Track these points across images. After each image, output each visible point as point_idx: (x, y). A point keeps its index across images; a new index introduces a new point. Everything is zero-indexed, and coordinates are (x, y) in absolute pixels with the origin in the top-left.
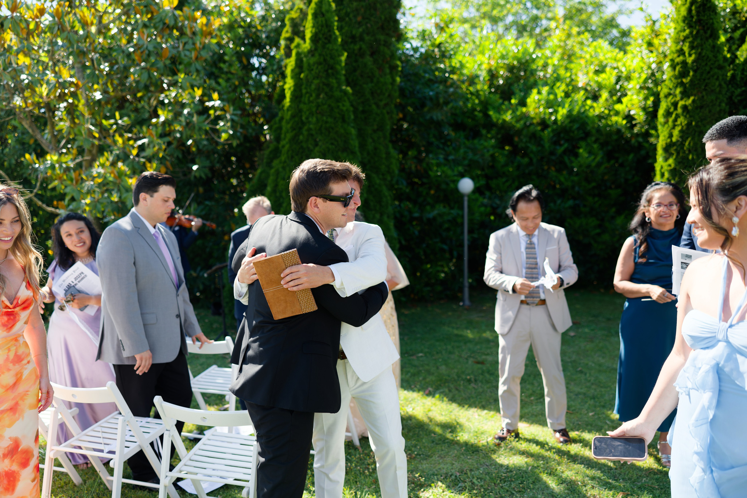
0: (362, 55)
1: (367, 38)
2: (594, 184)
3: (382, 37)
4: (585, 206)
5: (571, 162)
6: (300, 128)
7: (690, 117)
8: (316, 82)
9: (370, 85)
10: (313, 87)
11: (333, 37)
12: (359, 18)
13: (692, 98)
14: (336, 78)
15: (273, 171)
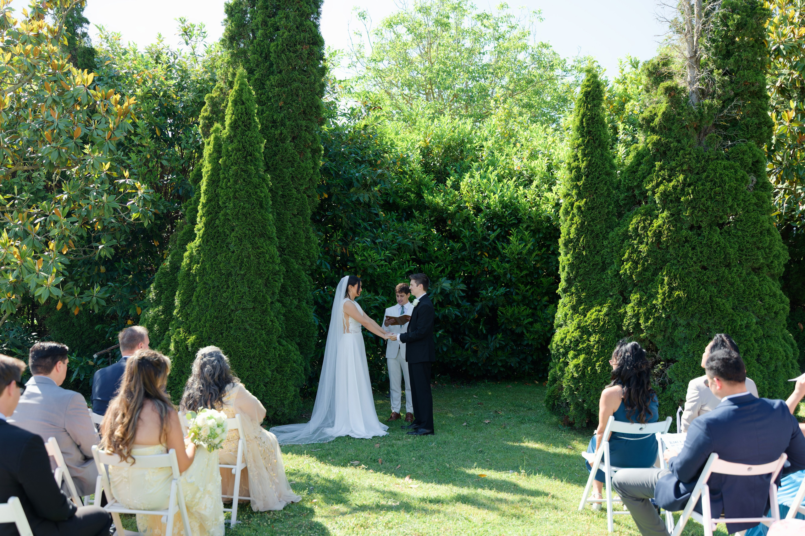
0: (283, 141)
1: (288, 123)
2: (525, 272)
3: (304, 123)
4: (517, 294)
5: (503, 248)
6: (217, 213)
7: (584, 217)
8: (234, 168)
9: (290, 169)
10: (231, 172)
11: (253, 124)
12: (281, 104)
13: (585, 200)
14: (255, 165)
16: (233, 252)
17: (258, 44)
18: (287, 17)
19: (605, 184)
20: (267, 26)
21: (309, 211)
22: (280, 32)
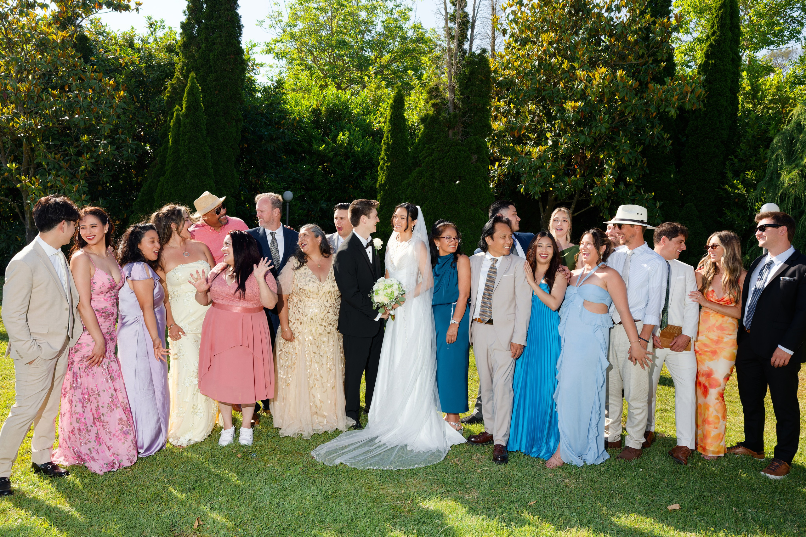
0: (218, 115)
1: (221, 104)
6: (178, 160)
8: (189, 134)
9: (222, 133)
10: (187, 137)
11: (200, 107)
12: (217, 92)
14: (201, 132)
15: (159, 183)
16: (188, 184)
17: (202, 53)
18: (221, 37)
19: (402, 154)
20: (208, 41)
21: (234, 159)
22: (216, 47)
